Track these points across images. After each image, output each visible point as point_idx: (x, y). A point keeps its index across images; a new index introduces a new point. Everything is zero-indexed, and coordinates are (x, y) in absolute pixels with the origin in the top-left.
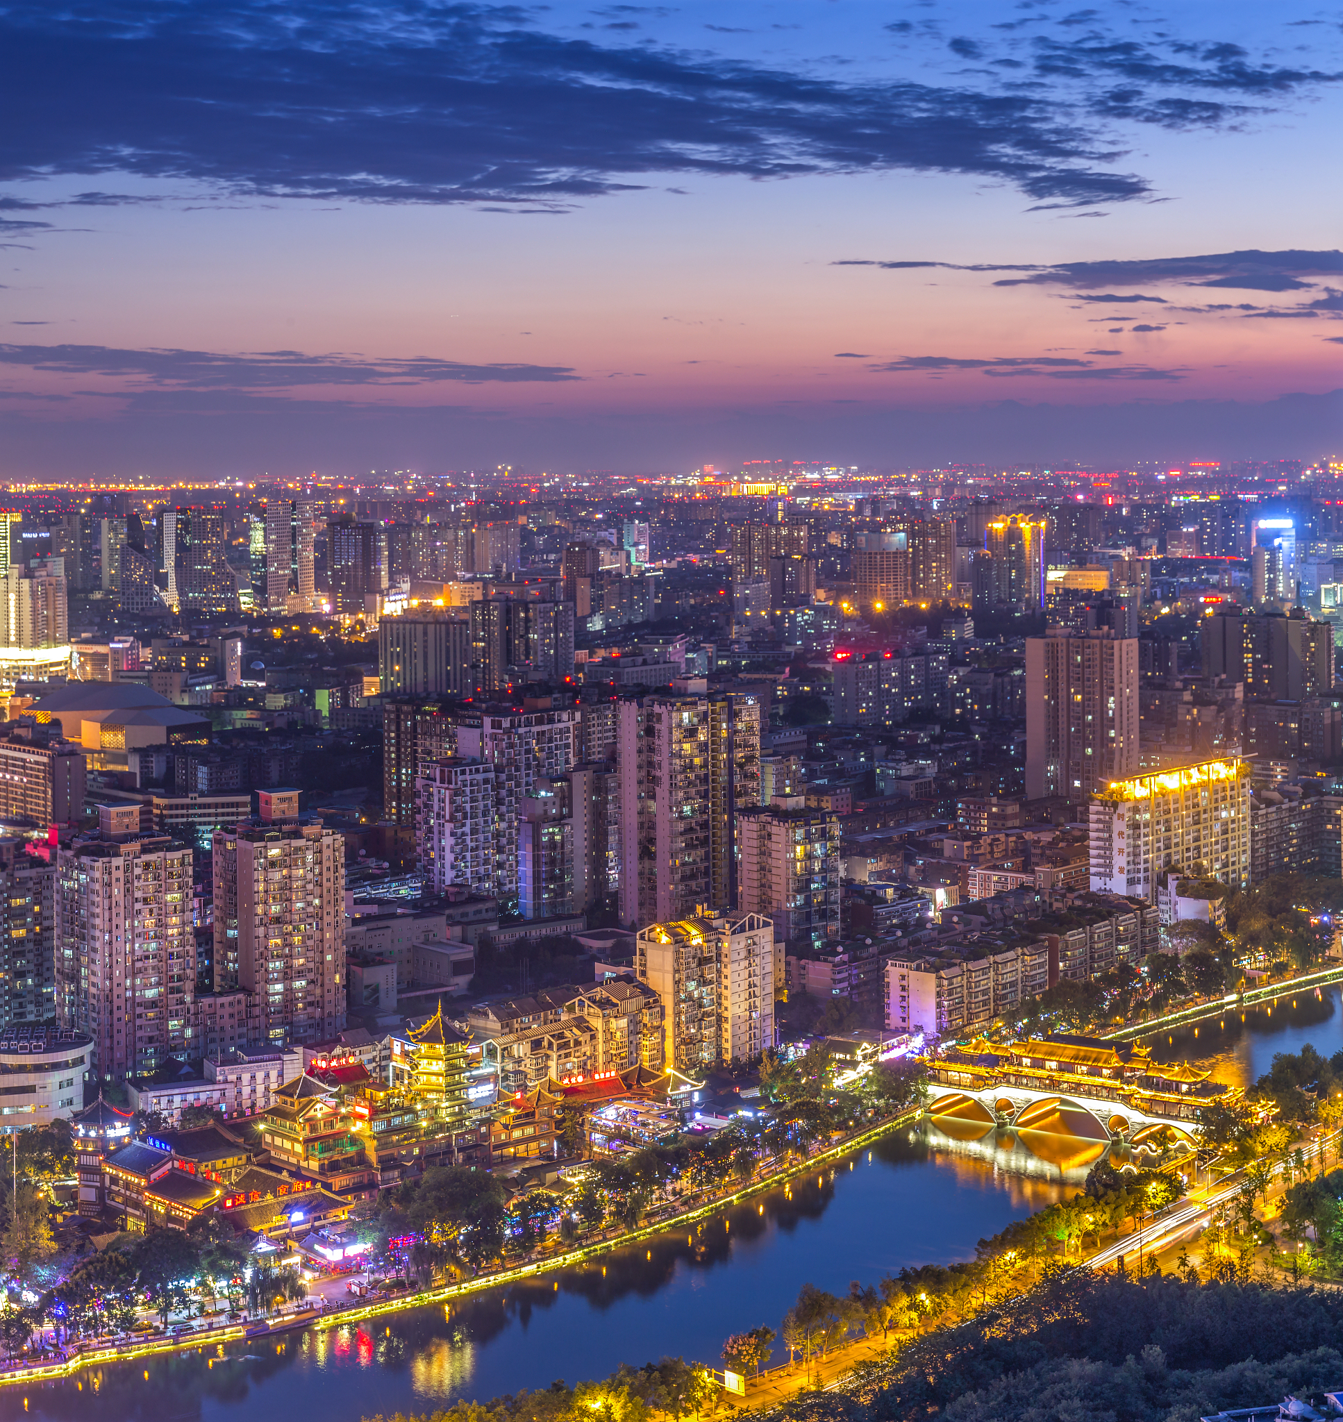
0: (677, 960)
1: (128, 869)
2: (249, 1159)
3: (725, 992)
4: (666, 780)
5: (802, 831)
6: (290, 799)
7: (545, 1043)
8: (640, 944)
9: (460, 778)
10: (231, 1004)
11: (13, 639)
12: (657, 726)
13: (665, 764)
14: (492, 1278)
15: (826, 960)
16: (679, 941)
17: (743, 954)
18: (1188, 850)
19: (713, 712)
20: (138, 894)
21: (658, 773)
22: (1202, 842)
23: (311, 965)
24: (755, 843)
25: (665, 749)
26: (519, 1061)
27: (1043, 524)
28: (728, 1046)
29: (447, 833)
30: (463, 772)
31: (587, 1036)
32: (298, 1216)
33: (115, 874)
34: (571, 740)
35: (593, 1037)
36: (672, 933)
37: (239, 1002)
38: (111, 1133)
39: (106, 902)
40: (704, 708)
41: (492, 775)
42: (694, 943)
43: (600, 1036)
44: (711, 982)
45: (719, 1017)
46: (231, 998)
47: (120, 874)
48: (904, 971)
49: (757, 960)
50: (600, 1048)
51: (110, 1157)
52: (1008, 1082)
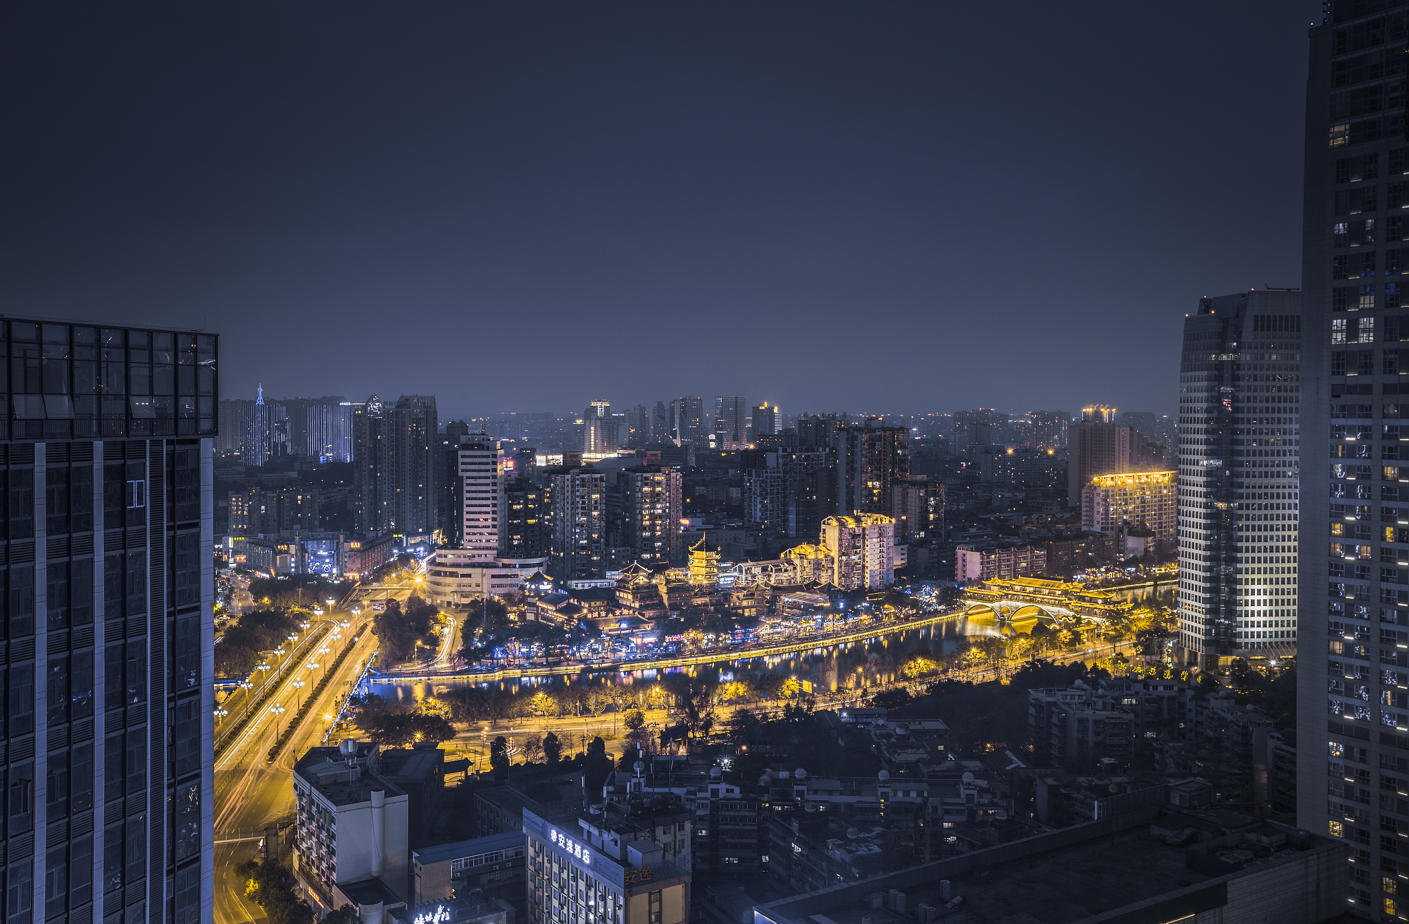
0: (840, 534)
1: (573, 481)
2: (608, 603)
3: (867, 554)
4: (859, 468)
5: (924, 491)
6: (656, 455)
7: (769, 569)
8: (823, 527)
9: (765, 475)
10: (624, 551)
11: (592, 449)
12: (856, 442)
13: (859, 461)
14: (714, 657)
15: (926, 547)
16: (842, 525)
17: (877, 535)
18: (1138, 516)
19: (885, 436)
20: (578, 494)
21: (856, 466)
22: (1146, 513)
23: (664, 536)
24: (900, 498)
25: (859, 453)
26: (754, 576)
27: (1114, 410)
28: (868, 581)
29: (758, 501)
30: (767, 472)
31: (792, 567)
32: (624, 625)
33: (566, 483)
34: (823, 461)
35: (795, 568)
36: (838, 520)
37: (628, 551)
38: (542, 587)
39: (562, 496)
40: (879, 433)
41: (781, 475)
42: (850, 527)
43: (798, 568)
44: (859, 547)
45: (864, 566)
46: (623, 548)
47: (569, 483)
48: (964, 552)
49: (885, 539)
50: (799, 574)
51: (541, 599)
52: (1007, 598)
